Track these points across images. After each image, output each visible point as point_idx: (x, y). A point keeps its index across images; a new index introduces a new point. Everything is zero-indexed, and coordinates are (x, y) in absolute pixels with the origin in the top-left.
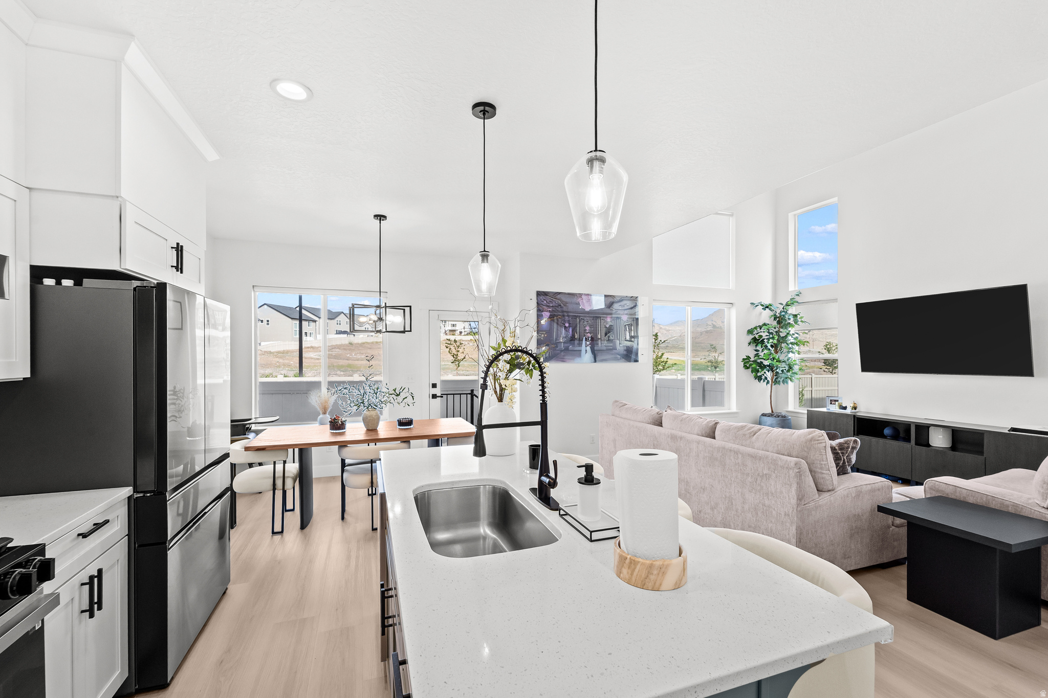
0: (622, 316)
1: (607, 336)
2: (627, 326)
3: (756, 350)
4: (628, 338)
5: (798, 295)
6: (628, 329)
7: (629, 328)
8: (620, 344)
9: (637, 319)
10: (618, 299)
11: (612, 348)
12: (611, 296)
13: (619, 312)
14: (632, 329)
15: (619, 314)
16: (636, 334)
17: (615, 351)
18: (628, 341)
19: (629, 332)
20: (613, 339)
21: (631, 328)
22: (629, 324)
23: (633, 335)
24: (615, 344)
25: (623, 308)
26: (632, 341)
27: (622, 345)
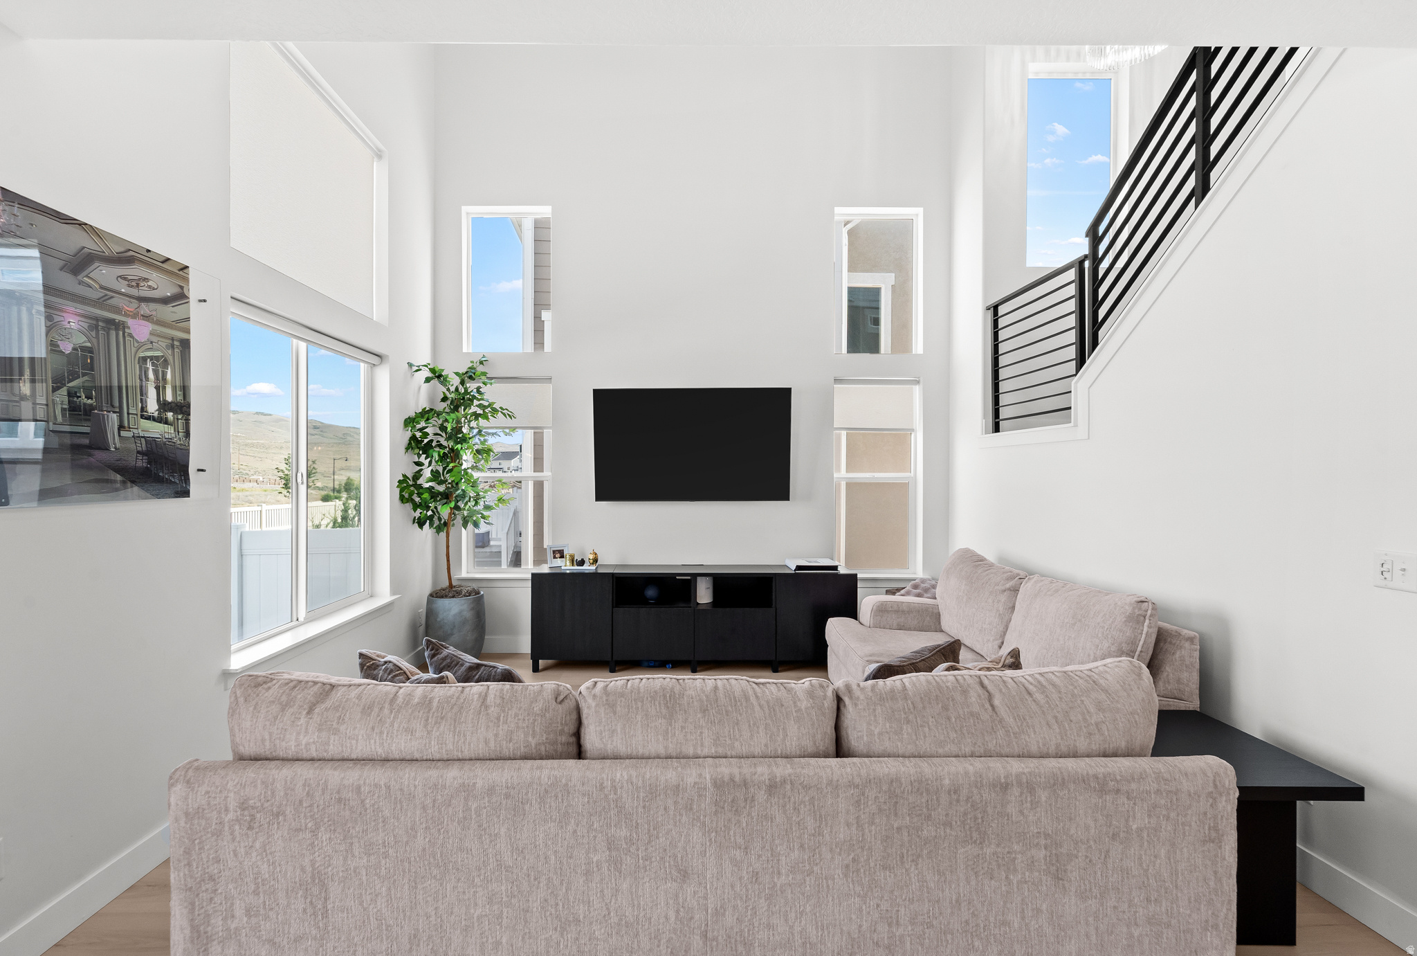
0: (130, 322)
1: (64, 391)
2: (149, 365)
3: (418, 464)
4: (152, 407)
5: (481, 363)
6: (151, 375)
7: (156, 372)
8: (121, 427)
9: (185, 344)
10: (116, 249)
11: (86, 441)
12: (81, 225)
13: (118, 301)
14: (169, 376)
15: (117, 310)
16: (180, 398)
17: (99, 455)
18: (154, 419)
19: (157, 388)
20: (92, 408)
21: (164, 374)
22: (157, 358)
23: (169, 398)
24: (100, 429)
25: (134, 292)
26: (166, 422)
27: (129, 434)
